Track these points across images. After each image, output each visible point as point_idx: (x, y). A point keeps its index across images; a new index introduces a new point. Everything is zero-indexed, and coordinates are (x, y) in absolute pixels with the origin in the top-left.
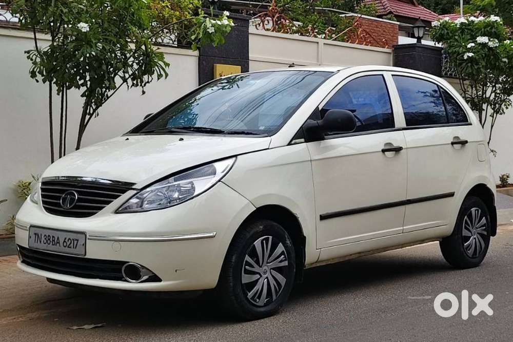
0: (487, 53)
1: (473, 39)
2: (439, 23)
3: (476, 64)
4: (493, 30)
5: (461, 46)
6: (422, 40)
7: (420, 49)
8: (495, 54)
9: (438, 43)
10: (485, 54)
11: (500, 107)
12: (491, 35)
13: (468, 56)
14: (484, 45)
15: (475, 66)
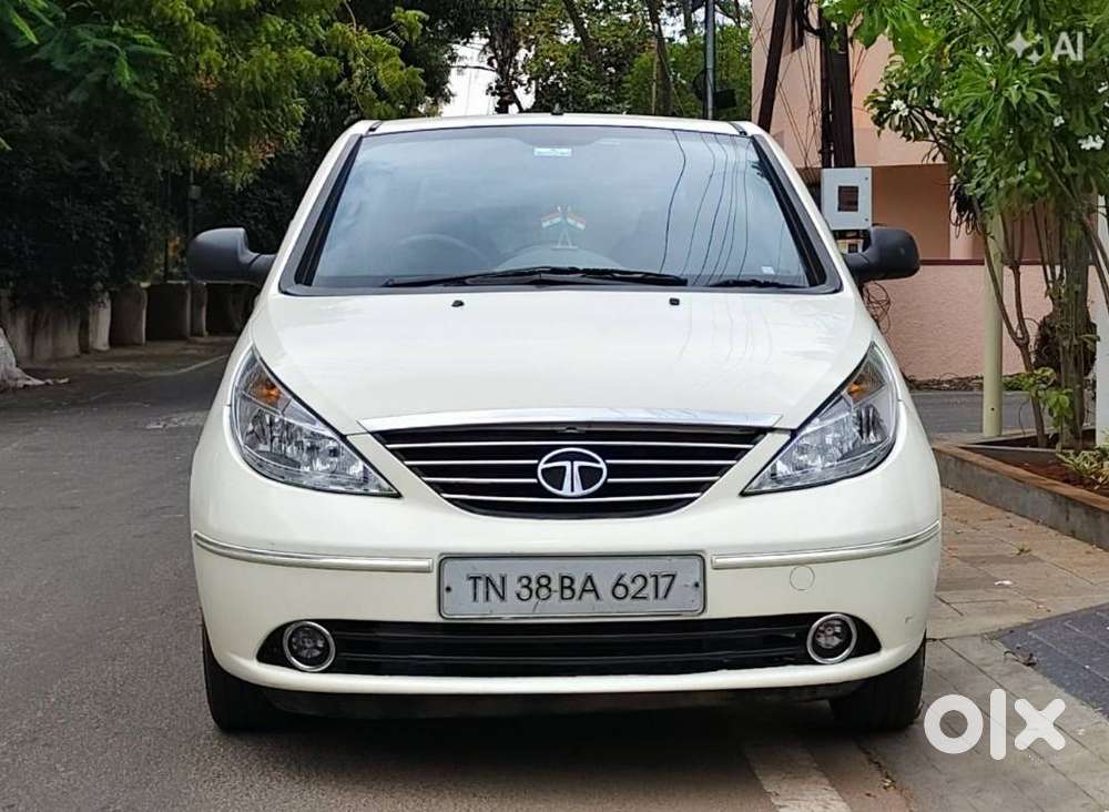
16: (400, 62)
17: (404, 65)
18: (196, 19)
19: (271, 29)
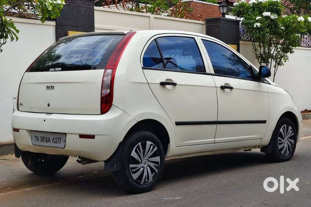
0: (270, 23)
1: (261, 13)
2: (238, 4)
3: (262, 31)
4: (275, 7)
5: (252, 19)
6: (226, 15)
7: (224, 21)
8: (275, 24)
9: (238, 18)
10: (268, 24)
11: (280, 60)
12: (273, 10)
13: (256, 25)
14: (267, 18)
15: (261, 32)
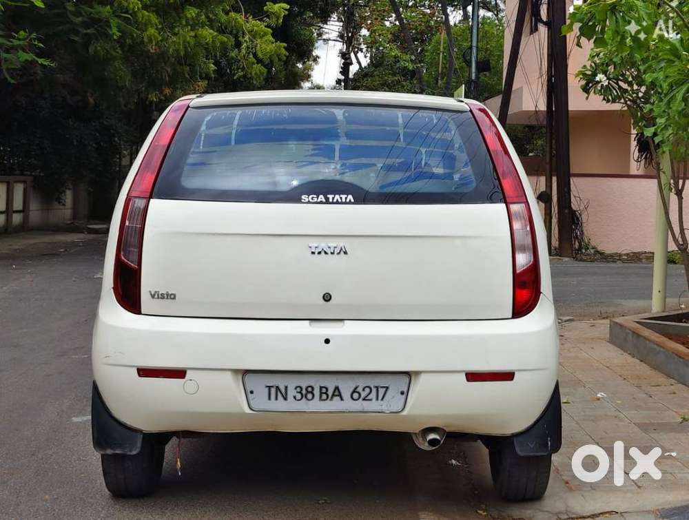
16: (271, 38)
17: (274, 40)
18: (143, 8)
19: (189, 16)
